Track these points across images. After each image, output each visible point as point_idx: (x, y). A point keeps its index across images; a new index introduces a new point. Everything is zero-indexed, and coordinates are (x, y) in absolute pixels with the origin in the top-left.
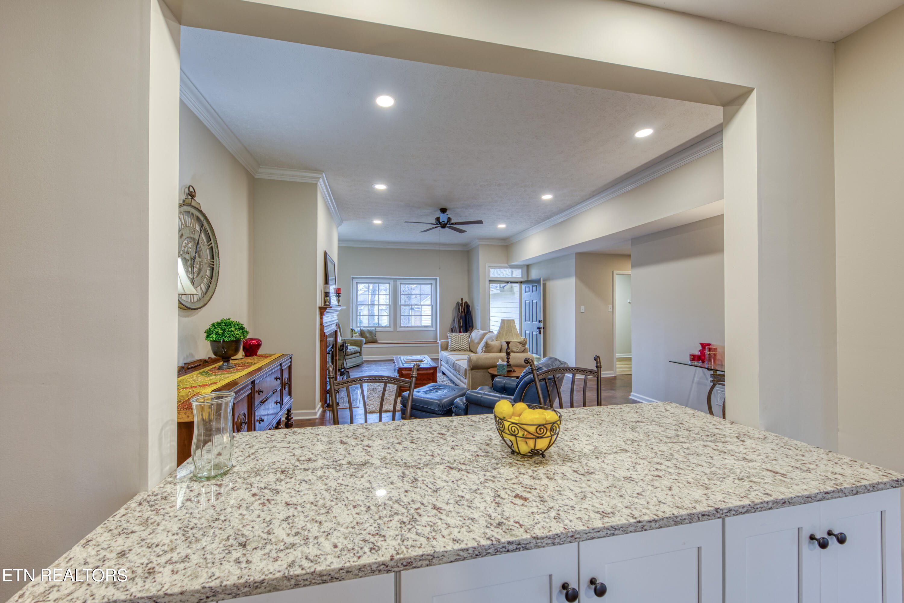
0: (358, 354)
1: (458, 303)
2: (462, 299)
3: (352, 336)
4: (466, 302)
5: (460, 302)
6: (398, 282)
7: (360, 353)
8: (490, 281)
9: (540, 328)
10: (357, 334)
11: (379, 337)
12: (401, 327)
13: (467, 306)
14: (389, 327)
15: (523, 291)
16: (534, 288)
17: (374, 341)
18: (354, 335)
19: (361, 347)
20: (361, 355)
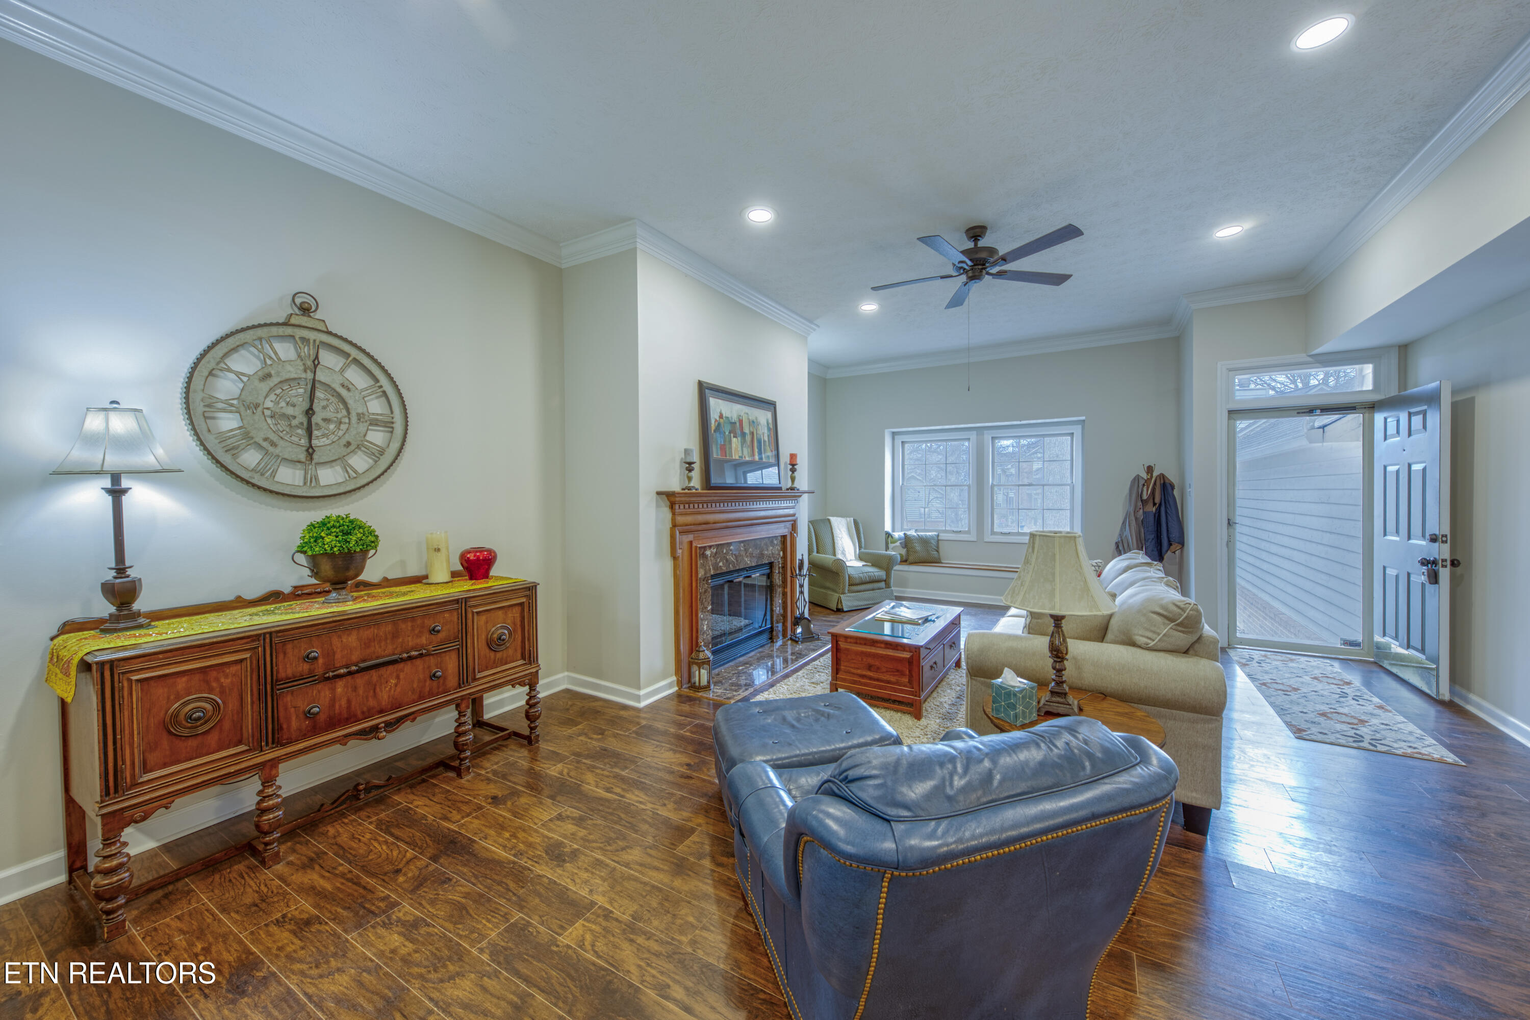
0: (883, 584)
1: (1137, 478)
2: (1150, 470)
3: (887, 548)
4: (1162, 476)
5: (1144, 475)
6: (988, 436)
7: (887, 582)
8: (1231, 412)
9: (1434, 562)
10: (898, 544)
11: (944, 550)
12: (993, 533)
13: (1165, 486)
14: (968, 532)
15: (1378, 434)
16: (1417, 421)
17: (934, 561)
18: (891, 546)
19: (888, 571)
20: (888, 586)
